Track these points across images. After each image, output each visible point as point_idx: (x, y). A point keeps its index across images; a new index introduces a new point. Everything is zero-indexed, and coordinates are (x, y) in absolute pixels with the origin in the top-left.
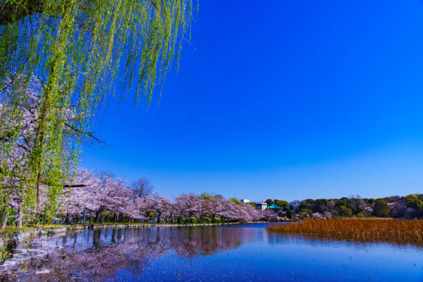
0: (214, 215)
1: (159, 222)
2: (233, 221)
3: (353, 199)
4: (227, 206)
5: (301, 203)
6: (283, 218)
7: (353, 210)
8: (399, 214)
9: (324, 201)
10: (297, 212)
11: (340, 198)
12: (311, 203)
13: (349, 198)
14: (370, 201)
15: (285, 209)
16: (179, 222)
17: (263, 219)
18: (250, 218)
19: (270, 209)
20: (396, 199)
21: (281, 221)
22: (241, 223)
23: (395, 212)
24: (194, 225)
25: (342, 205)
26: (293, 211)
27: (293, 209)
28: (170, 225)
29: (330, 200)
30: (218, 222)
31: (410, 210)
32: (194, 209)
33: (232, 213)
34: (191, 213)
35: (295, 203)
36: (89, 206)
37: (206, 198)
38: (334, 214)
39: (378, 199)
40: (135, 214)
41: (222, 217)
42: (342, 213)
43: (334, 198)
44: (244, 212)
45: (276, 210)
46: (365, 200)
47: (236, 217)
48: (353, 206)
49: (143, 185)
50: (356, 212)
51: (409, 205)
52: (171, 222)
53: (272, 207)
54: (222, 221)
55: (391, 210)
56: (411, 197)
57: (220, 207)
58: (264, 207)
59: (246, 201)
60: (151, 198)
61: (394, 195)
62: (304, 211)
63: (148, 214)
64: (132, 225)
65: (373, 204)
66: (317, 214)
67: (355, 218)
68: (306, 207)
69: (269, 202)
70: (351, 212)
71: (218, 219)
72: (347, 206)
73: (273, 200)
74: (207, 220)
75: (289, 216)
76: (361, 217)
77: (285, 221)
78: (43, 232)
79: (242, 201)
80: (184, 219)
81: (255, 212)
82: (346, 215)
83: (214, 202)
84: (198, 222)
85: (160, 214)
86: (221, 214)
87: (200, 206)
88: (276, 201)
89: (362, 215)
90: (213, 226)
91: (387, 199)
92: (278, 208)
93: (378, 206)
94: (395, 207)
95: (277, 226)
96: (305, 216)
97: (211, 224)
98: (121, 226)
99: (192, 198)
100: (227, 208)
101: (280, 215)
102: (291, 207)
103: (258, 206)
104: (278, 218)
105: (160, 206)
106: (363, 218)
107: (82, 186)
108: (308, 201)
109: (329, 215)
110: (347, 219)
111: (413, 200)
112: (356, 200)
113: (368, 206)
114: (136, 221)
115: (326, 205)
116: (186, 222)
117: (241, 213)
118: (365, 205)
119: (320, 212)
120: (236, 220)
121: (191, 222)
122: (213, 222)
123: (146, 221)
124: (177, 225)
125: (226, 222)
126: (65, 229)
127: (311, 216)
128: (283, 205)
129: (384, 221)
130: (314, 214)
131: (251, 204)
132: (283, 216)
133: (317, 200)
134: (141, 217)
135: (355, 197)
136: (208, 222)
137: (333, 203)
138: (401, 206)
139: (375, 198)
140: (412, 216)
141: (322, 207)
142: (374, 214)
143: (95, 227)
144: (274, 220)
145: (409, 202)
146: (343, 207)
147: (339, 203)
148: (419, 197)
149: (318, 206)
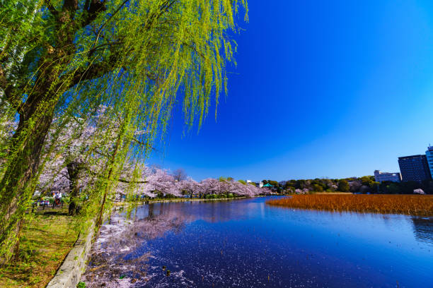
0: (228, 193)
1: (191, 197)
2: (241, 196)
4: (237, 186)
5: (287, 182)
6: (275, 193)
7: (324, 187)
8: (356, 190)
9: (303, 181)
10: (284, 189)
11: (314, 179)
12: (294, 182)
13: (320, 179)
14: (335, 181)
15: (277, 188)
16: (205, 198)
17: (260, 194)
18: (252, 194)
19: (266, 187)
20: (354, 179)
21: (273, 195)
22: (246, 198)
23: (353, 188)
25: (316, 183)
26: (281, 188)
28: (199, 200)
29: (307, 180)
30: (231, 197)
31: (364, 187)
32: (215, 189)
33: (241, 191)
34: (213, 192)
35: (282, 182)
37: (223, 181)
38: (310, 190)
39: (341, 180)
40: (176, 193)
41: (234, 193)
42: (316, 190)
43: (310, 179)
45: (269, 188)
46: (332, 180)
47: (243, 193)
48: (324, 184)
49: (180, 173)
50: (326, 188)
51: (363, 184)
52: (200, 198)
53: (267, 185)
54: (234, 196)
55: (351, 187)
56: (365, 178)
57: (233, 187)
58: (261, 185)
59: (249, 181)
60: (186, 182)
61: (352, 177)
62: (289, 188)
63: (183, 193)
64: (174, 200)
65: (338, 183)
66: (298, 190)
67: (325, 193)
68: (290, 185)
69: (265, 182)
70: (322, 189)
71: (231, 194)
72: (320, 185)
73: (267, 180)
74: (224, 195)
75: (279, 191)
76: (329, 192)
77: (276, 195)
79: (246, 181)
80: (208, 195)
81: (256, 189)
82: (319, 191)
83: (228, 184)
84: (218, 198)
85: (192, 192)
86: (233, 191)
87: (219, 186)
88: (269, 181)
90: (228, 200)
91: (347, 180)
92: (271, 186)
93: (341, 185)
94: (354, 185)
96: (290, 192)
97: (226, 199)
98: (167, 201)
99: (213, 181)
100: (238, 188)
101: (273, 191)
102: (280, 186)
103: (257, 185)
104: (271, 193)
105: (192, 187)
106: (331, 193)
108: (292, 181)
109: (307, 190)
110: (319, 193)
111: (366, 181)
113: (334, 184)
114: (176, 197)
115: (304, 184)
116: (210, 197)
117: (247, 191)
118: (332, 183)
119: (301, 189)
120: (243, 196)
121: (213, 198)
122: (228, 197)
123: (183, 198)
124: (203, 200)
125: (237, 197)
127: (294, 191)
128: (274, 184)
130: (296, 190)
131: (253, 183)
132: (275, 191)
133: (298, 181)
134: (180, 195)
135: (325, 178)
136: (224, 197)
137: (309, 183)
138: (358, 184)
139: (339, 179)
140: (365, 192)
141: (302, 185)
142: (339, 190)
143: (150, 203)
144: (269, 195)
145: (364, 181)
146: (316, 185)
147: (313, 182)
148: (371, 178)
149: (298, 184)
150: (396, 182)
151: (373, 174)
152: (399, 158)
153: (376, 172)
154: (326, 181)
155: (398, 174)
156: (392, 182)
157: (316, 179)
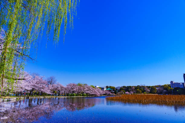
0: (83, 93)
1: (59, 95)
2: (91, 95)
3: (142, 86)
4: (89, 89)
5: (121, 87)
6: (113, 94)
7: (142, 91)
8: (160, 93)
9: (130, 87)
10: (119, 91)
11: (137, 86)
12: (125, 88)
13: (140, 86)
14: (149, 87)
15: (114, 90)
16: (68, 96)
17: (104, 94)
18: (99, 94)
19: (107, 90)
20: (159, 86)
21: (112, 95)
22: (95, 96)
23: (159, 92)
24: (74, 97)
25: (138, 88)
26: (117, 91)
27: (117, 90)
28: (64, 97)
29: (133, 87)
30: (85, 95)
31: (165, 91)
32: (75, 90)
33: (91, 92)
34: (73, 92)
35: (118, 87)
36: (27, 88)
37: (80, 85)
38: (134, 93)
39: (152, 86)
40: (48, 92)
41: (87, 93)
42: (137, 92)
43: (135, 86)
44: (96, 91)
45: (110, 91)
46: (147, 86)
47: (93, 93)
48: (142, 89)
49: (52, 79)
50: (143, 92)
51: (164, 89)
53: (108, 89)
54: (87, 95)
55: (157, 91)
56: (165, 85)
57: (86, 89)
58: (105, 89)
59: (97, 87)
60: (55, 85)
61: (159, 85)
62: (122, 91)
63: (54, 92)
64: (47, 97)
65: (150, 88)
66: (127, 92)
67: (143, 94)
68: (123, 89)
69: (107, 87)
70: (141, 92)
71: (85, 94)
72: (140, 89)
73: (109, 86)
74: (80, 94)
75: (115, 93)
76: (145, 93)
77: (114, 95)
78: (5, 100)
79: (96, 86)
80: (70, 94)
81: (101, 91)
82: (139, 93)
83: (84, 87)
84: (76, 96)
85: (59, 92)
86: (87, 92)
87: (77, 88)
88: (110, 87)
89: (146, 93)
90: (83, 97)
91: (156, 86)
92: (111, 89)
93: (152, 89)
94: (159, 89)
95: (110, 97)
96: (122, 93)
97: (82, 97)
98: (42, 97)
99: (74, 85)
102: (117, 89)
103: (102, 89)
104: (111, 94)
105: (59, 88)
106: (146, 94)
107: (23, 79)
108: (124, 87)
109: (132, 92)
110: (139, 94)
111: (166, 87)
112: (143, 87)
113: (148, 89)
114: (49, 95)
115: (131, 89)
116: (71, 95)
117: (95, 92)
118: (147, 88)
119: (129, 91)
120: (93, 95)
121: (73, 95)
122: (83, 95)
123: (53, 95)
124: (67, 97)
125: (89, 95)
126: (15, 99)
127: (125, 93)
128: (113, 88)
129: (154, 95)
130: (126, 92)
131: (100, 88)
132: (113, 93)
133: (127, 87)
134: (51, 93)
135: (143, 85)
136: (81, 95)
137: (134, 88)
138: (161, 89)
139: (151, 86)
140: (166, 93)
141: (129, 89)
142: (150, 92)
143: (29, 98)
144: (109, 95)
145: (164, 87)
146: (138, 89)
147: (136, 88)
148: (169, 85)
149: (128, 89)
150: (182, 88)
151: (170, 84)
152: (184, 74)
153: (172, 82)
154: (144, 87)
155: (183, 83)
156: (180, 88)
157: (138, 86)
